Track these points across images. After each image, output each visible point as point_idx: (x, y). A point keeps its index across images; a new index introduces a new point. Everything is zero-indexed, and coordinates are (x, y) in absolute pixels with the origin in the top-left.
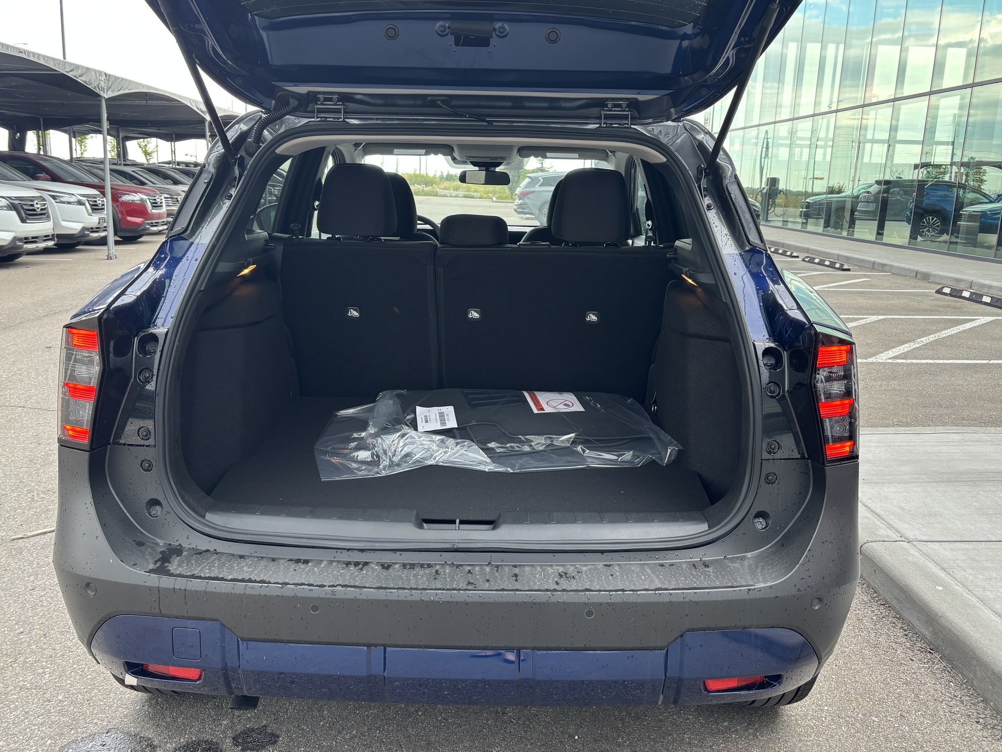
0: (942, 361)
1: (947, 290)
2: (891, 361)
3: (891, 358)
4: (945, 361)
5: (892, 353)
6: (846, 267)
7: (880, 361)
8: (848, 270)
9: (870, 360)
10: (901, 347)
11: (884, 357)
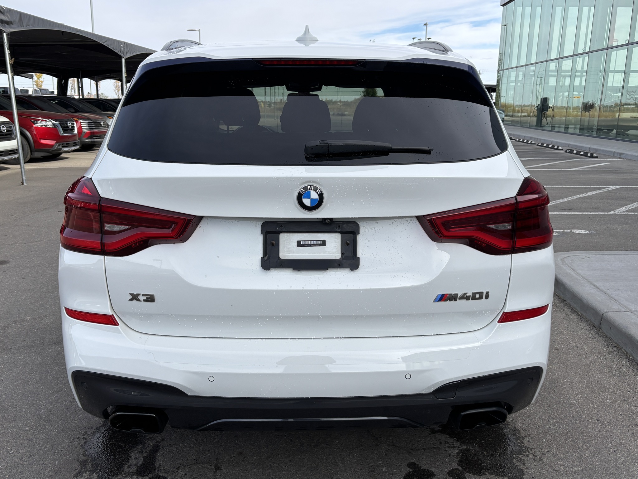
3: (624, 212)
5: (624, 209)
6: (595, 155)
7: (617, 213)
8: (597, 157)
9: (610, 213)
10: (631, 205)
11: (619, 211)
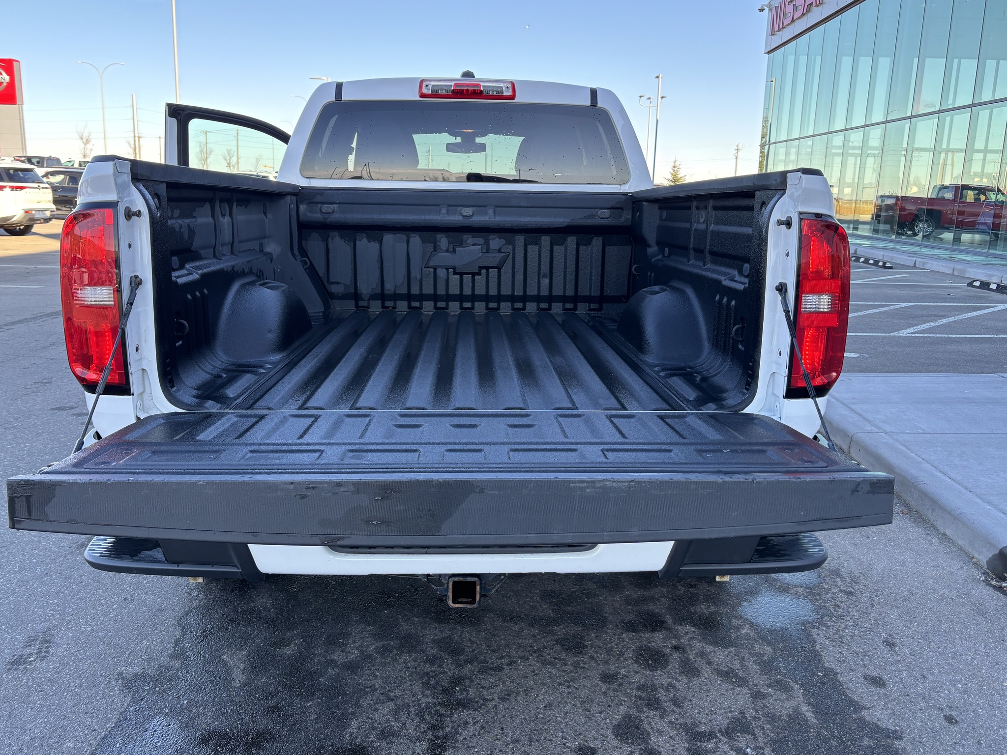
0: (954, 336)
1: (977, 284)
2: (910, 335)
3: (910, 333)
4: (958, 336)
5: (912, 330)
6: (888, 265)
7: (901, 335)
8: (891, 268)
9: (893, 334)
10: (922, 326)
11: (903, 333)
